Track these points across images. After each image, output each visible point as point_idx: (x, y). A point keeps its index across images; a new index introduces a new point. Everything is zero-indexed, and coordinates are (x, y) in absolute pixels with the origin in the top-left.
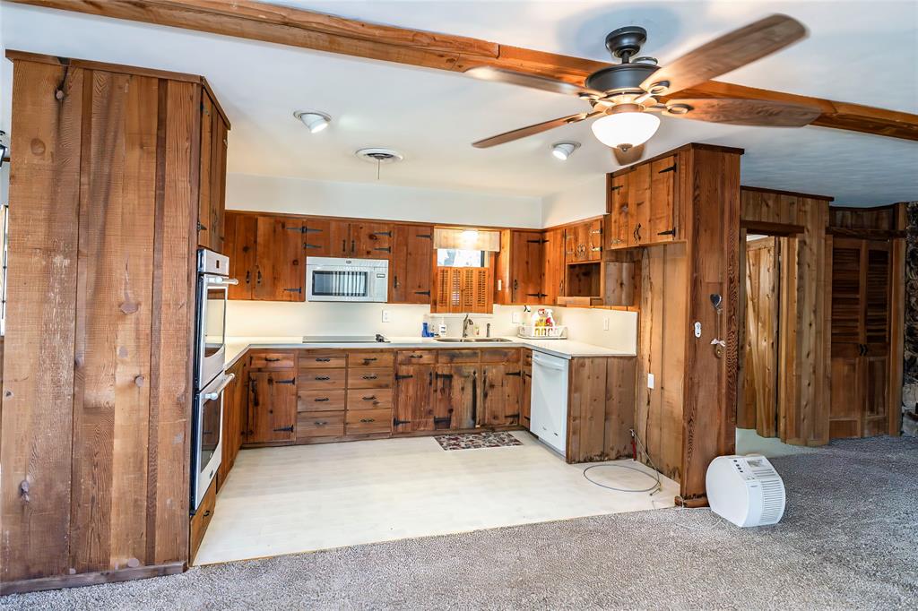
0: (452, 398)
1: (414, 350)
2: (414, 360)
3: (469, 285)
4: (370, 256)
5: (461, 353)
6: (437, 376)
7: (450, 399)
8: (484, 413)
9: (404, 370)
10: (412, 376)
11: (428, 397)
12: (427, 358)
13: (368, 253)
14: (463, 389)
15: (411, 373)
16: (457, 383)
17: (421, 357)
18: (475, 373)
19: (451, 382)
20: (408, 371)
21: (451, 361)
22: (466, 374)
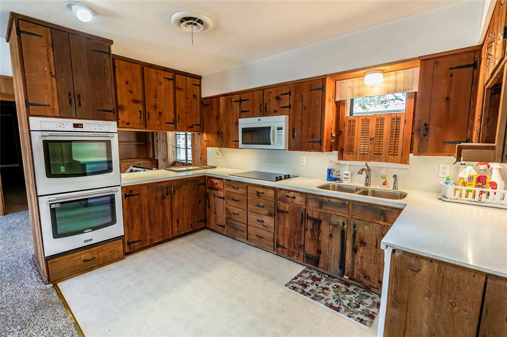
0: (320, 241)
1: (289, 191)
2: (289, 200)
3: (380, 133)
4: (277, 114)
5: (329, 201)
6: (308, 218)
7: (319, 242)
8: (353, 268)
9: (283, 206)
10: (288, 212)
11: (300, 233)
12: (299, 200)
13: (275, 111)
14: (331, 236)
15: (287, 210)
16: (325, 229)
17: (294, 198)
18: (343, 224)
19: (319, 226)
20: (285, 207)
21: (321, 207)
22: (335, 223)
